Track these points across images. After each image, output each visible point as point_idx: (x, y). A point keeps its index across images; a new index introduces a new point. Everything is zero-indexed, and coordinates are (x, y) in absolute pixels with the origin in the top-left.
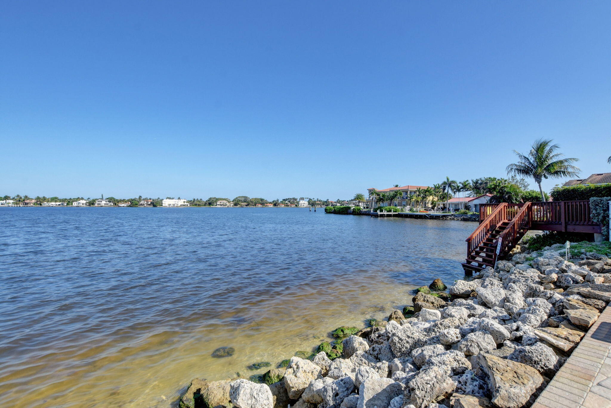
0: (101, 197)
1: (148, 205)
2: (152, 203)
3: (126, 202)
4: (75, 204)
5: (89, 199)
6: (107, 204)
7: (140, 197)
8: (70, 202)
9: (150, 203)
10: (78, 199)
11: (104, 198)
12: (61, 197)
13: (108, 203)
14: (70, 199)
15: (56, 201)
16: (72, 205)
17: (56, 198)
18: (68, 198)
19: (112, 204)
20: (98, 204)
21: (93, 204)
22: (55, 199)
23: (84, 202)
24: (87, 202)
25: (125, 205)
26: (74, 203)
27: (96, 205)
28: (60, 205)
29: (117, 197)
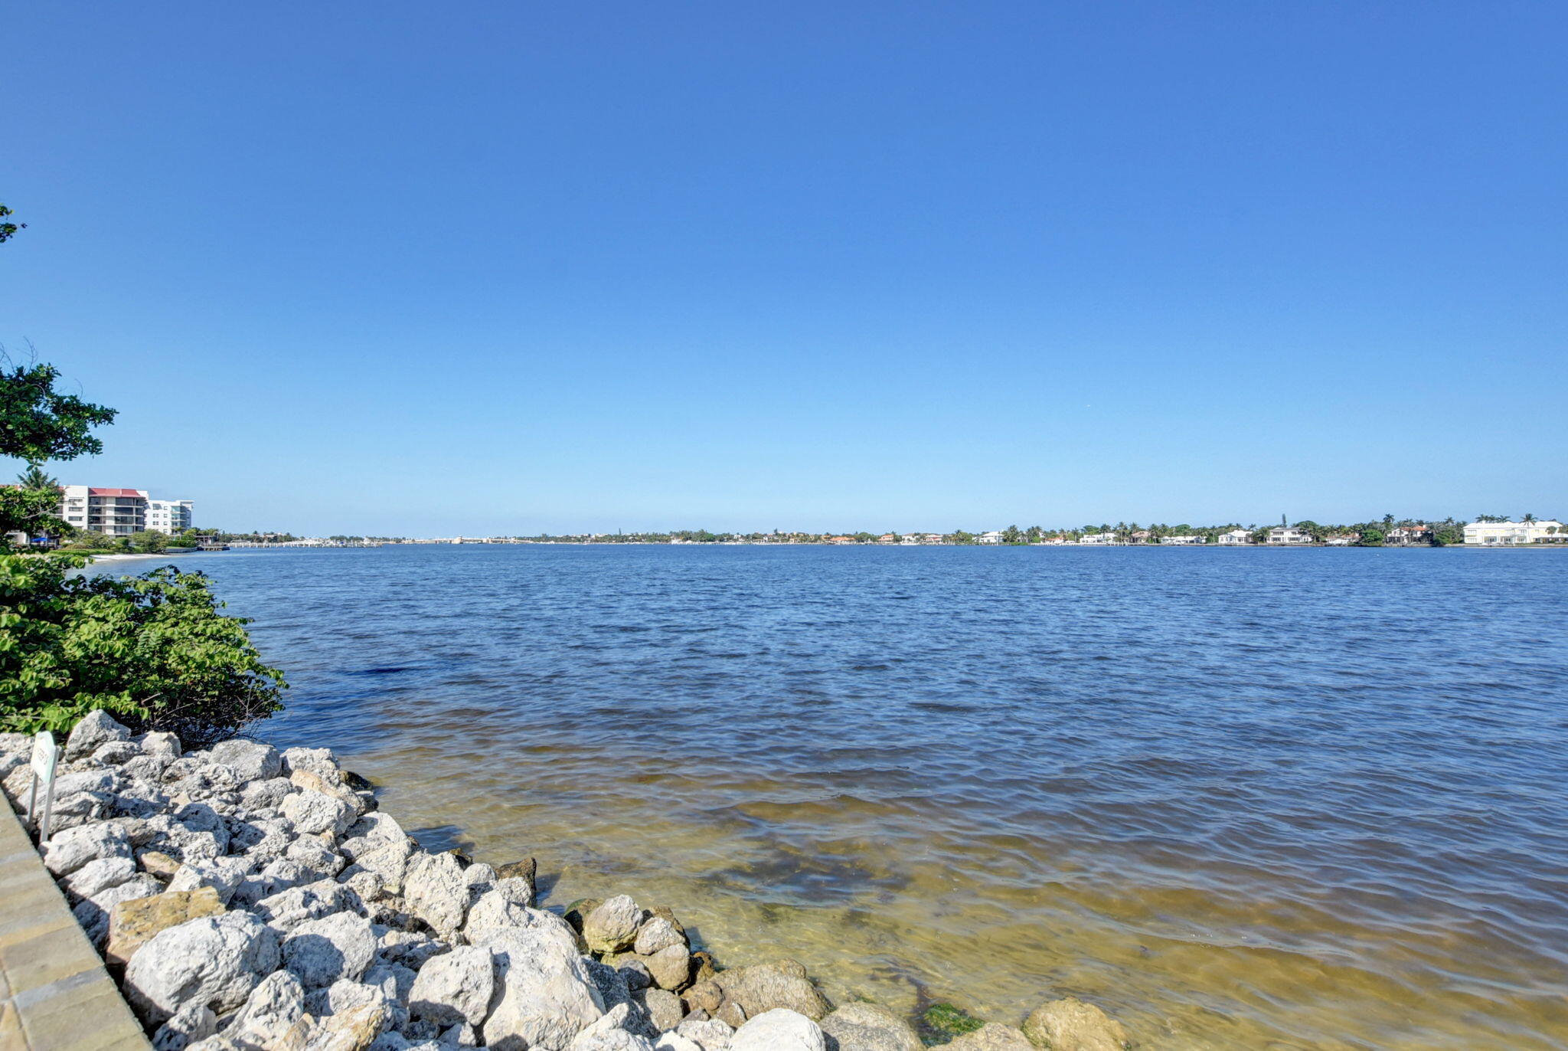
0: (1281, 523)
1: (1415, 540)
2: (1425, 535)
3: (1346, 533)
4: (1223, 540)
5: (1252, 526)
6: (1297, 539)
7: (1389, 518)
8: (1212, 534)
9: (1419, 535)
10: (1229, 528)
11: (1289, 524)
12: (1194, 524)
13: (1298, 536)
14: (1213, 528)
15: (1185, 534)
16: (1217, 541)
17: (1185, 527)
18: (1209, 526)
19: (1310, 539)
20: (1275, 539)
21: (1262, 539)
22: (1183, 530)
23: (1242, 534)
24: (1248, 536)
25: (1345, 542)
26: (1220, 537)
27: (1270, 542)
28: (1192, 542)
29: (1323, 521)
